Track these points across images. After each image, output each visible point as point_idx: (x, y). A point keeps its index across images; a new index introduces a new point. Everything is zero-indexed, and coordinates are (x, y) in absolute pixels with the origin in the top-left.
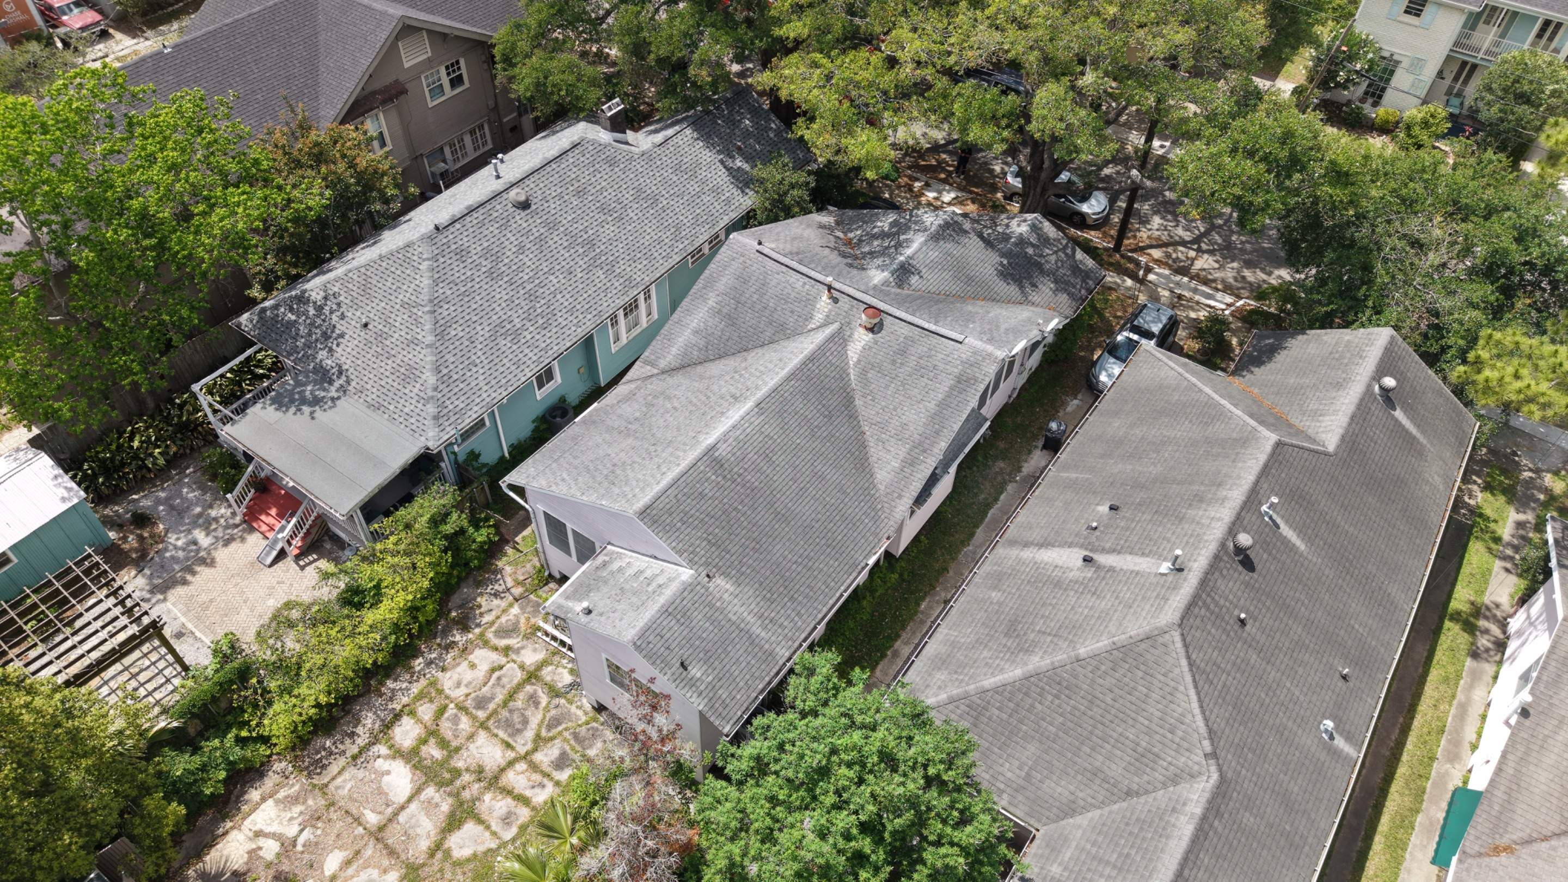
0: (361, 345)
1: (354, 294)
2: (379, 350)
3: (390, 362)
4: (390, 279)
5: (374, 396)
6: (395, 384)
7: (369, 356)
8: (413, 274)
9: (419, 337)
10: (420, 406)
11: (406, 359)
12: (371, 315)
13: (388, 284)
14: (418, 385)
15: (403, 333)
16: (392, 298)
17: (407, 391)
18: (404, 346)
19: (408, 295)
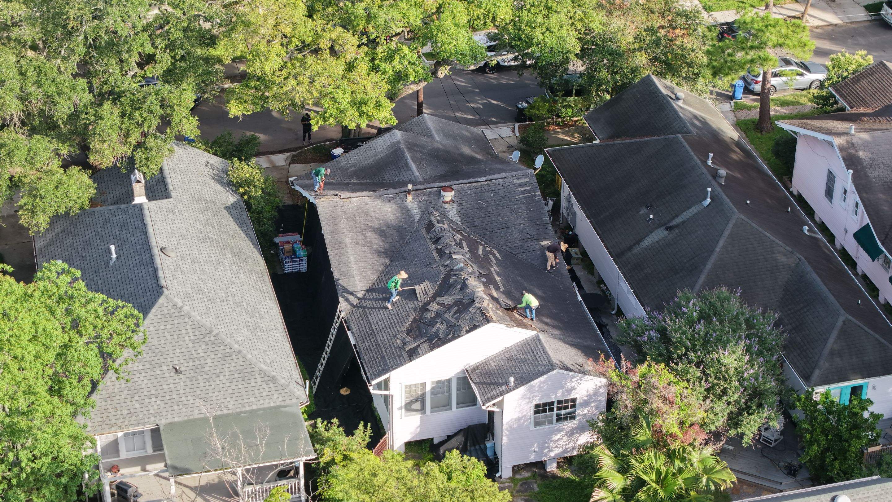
0: (188, 383)
1: (148, 359)
2: (205, 376)
3: (221, 378)
4: (166, 334)
5: (232, 403)
6: (240, 386)
7: (202, 384)
8: (181, 321)
9: (228, 350)
10: (271, 385)
11: (232, 369)
12: (176, 362)
13: (169, 337)
14: (257, 376)
15: (213, 357)
16: (181, 343)
17: (253, 384)
18: (222, 362)
19: (191, 334)
